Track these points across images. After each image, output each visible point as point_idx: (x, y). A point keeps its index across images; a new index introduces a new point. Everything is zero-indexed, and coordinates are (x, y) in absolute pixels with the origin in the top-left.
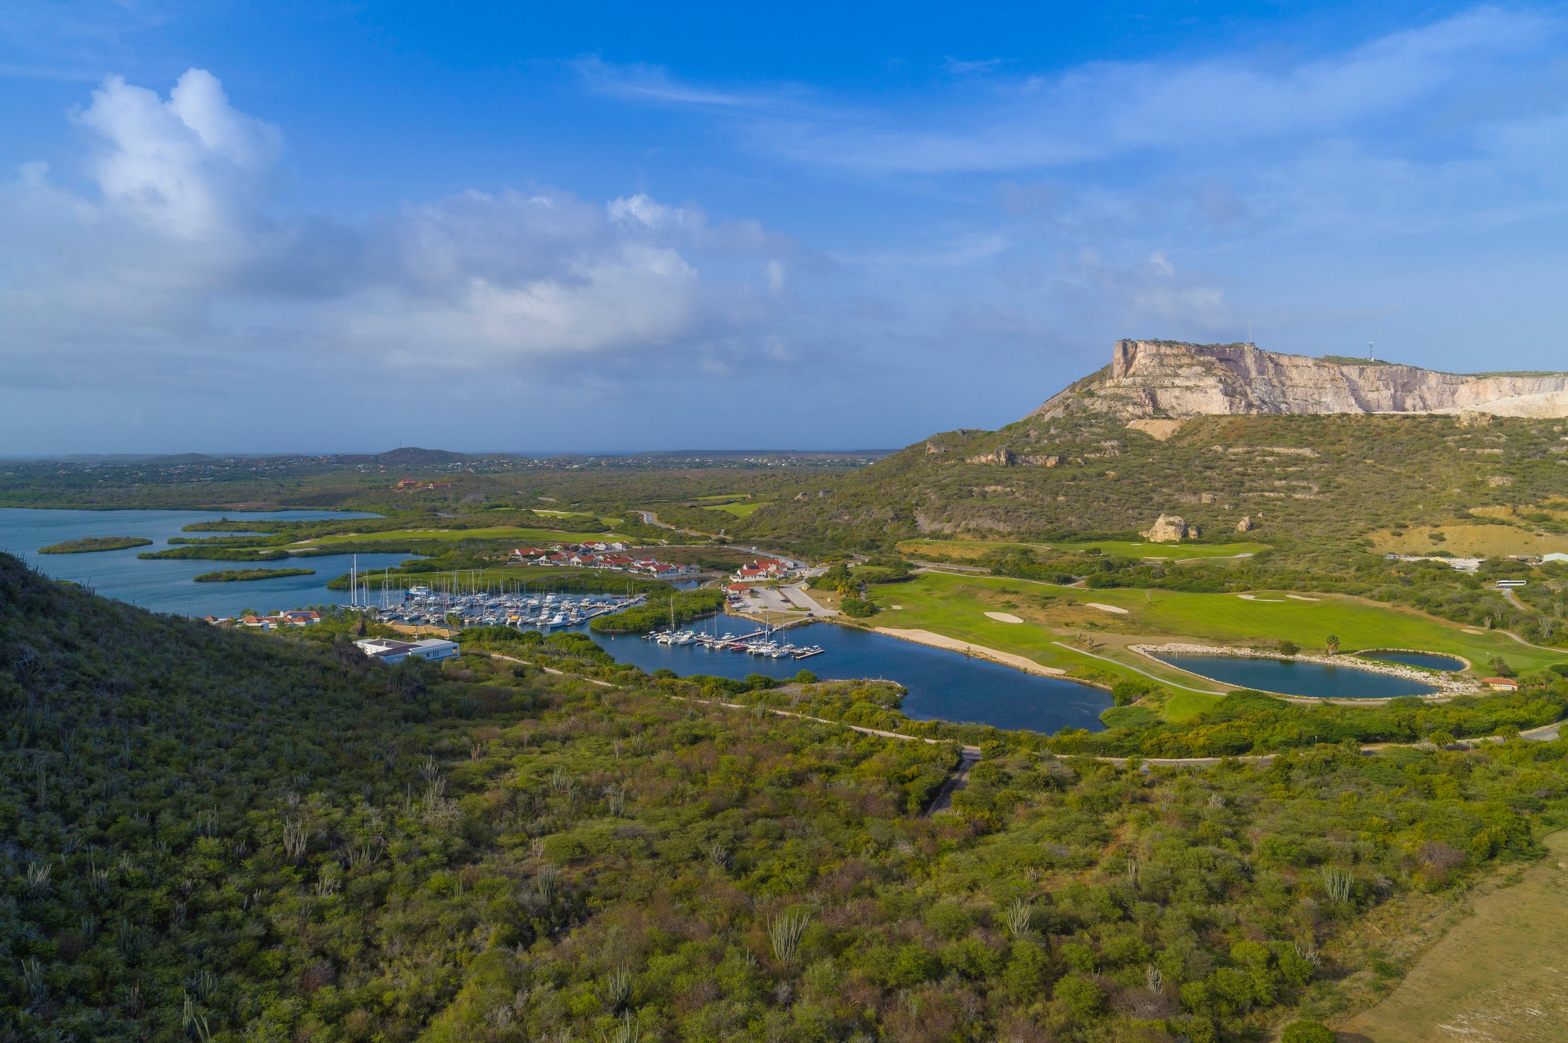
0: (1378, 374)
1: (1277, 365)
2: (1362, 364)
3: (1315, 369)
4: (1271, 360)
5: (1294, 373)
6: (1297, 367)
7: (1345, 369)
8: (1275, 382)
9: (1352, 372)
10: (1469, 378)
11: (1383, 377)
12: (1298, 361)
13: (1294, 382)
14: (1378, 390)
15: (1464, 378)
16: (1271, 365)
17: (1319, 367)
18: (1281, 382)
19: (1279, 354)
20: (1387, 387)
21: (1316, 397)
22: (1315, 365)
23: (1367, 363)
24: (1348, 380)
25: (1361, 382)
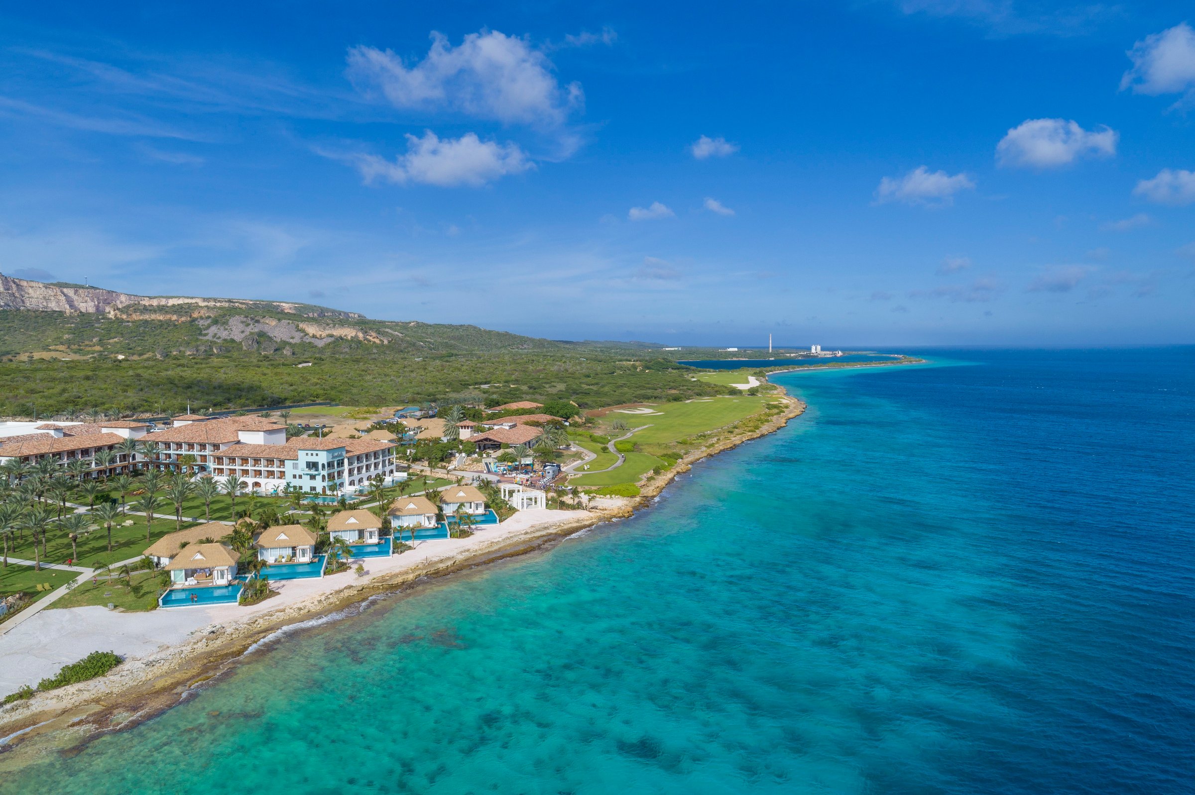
0: (86, 294)
1: (18, 285)
2: (77, 287)
3: (44, 289)
4: (15, 283)
5: (30, 291)
6: (32, 287)
7: (65, 290)
8: (17, 295)
9: (70, 292)
10: (145, 298)
11: (90, 295)
12: (33, 284)
13: (30, 296)
14: (86, 302)
15: (142, 298)
16: (14, 286)
17: (46, 288)
18: (21, 295)
19: (20, 280)
20: (93, 301)
21: (45, 304)
22: (44, 286)
23: (82, 287)
24: (65, 295)
25: (75, 298)
